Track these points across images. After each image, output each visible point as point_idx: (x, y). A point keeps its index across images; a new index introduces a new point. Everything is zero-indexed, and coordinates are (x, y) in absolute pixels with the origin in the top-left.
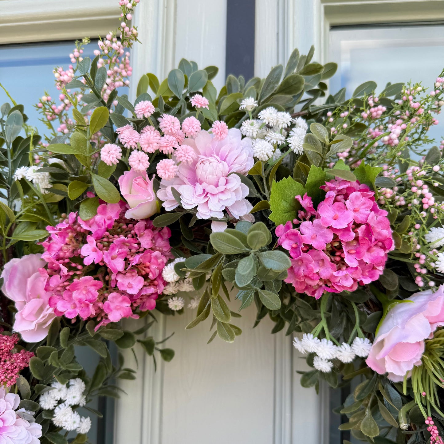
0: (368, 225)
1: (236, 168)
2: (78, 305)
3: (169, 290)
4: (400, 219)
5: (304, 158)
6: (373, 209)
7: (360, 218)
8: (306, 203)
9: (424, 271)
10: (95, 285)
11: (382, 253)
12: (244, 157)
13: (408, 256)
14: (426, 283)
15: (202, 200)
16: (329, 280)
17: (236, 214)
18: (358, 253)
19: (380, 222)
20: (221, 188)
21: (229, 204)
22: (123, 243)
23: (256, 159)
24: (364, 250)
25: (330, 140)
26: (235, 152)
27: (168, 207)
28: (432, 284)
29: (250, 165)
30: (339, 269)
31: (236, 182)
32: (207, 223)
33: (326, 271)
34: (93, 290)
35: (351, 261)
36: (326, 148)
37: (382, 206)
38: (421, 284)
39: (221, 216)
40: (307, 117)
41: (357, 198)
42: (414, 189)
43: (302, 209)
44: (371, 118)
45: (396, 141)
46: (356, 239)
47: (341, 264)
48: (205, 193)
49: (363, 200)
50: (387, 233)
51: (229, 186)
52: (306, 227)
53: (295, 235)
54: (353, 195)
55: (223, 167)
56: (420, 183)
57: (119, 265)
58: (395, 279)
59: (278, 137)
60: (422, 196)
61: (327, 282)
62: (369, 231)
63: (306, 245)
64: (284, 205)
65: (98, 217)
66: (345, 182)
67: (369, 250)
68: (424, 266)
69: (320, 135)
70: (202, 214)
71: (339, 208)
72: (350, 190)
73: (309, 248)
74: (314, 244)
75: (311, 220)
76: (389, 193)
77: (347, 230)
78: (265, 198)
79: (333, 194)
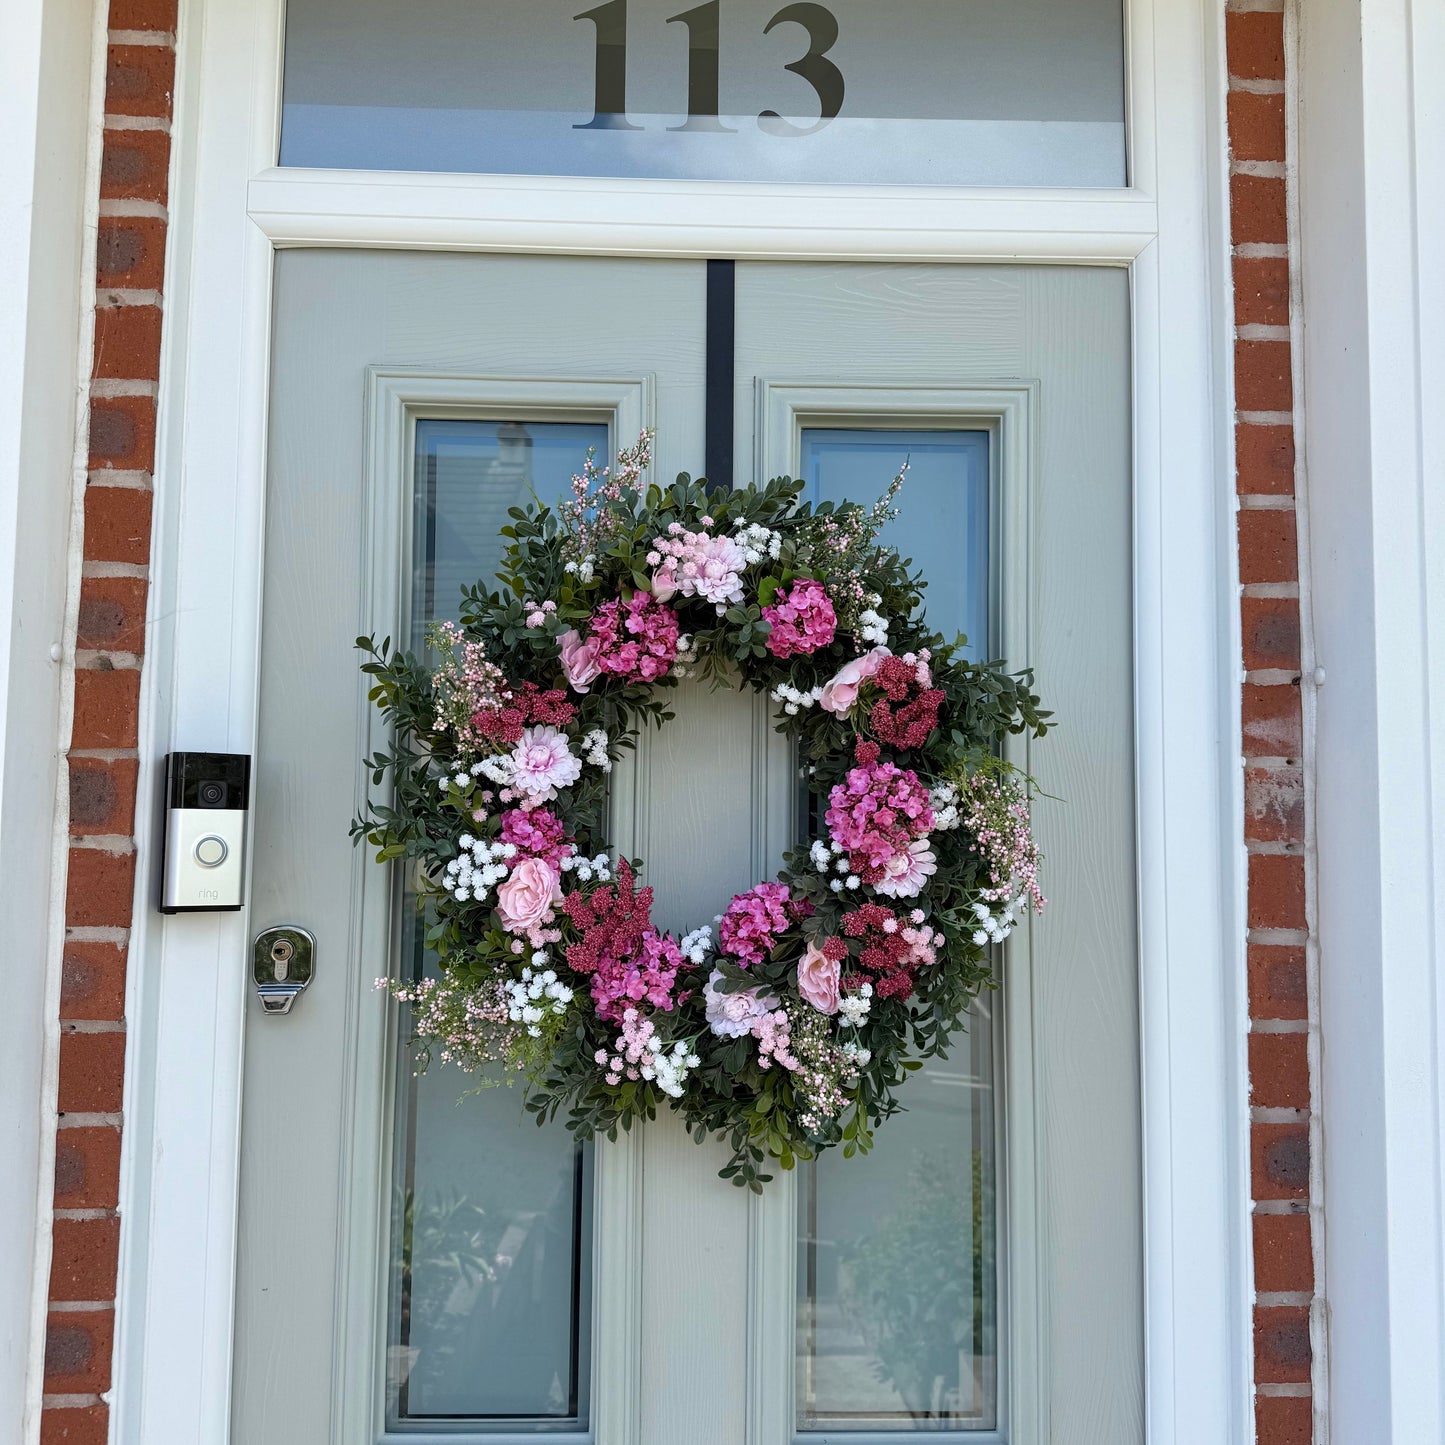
0: (819, 608)
1: (733, 568)
2: (621, 663)
3: (678, 658)
4: (842, 606)
5: (779, 562)
6: (823, 598)
7: (815, 603)
8: (781, 593)
9: (859, 642)
10: (636, 648)
11: (829, 627)
12: (739, 560)
13: (846, 632)
14: (861, 651)
15: (710, 590)
16: (795, 644)
17: (733, 600)
18: (813, 626)
19: (827, 606)
20: (723, 581)
21: (729, 593)
22: (654, 620)
23: (748, 563)
24: (817, 624)
25: (797, 550)
26: (732, 557)
27: (687, 594)
28: (865, 650)
29: (743, 567)
30: (802, 636)
31: (734, 578)
32: (713, 606)
33: (793, 638)
34: (634, 651)
35: (809, 631)
36: (794, 557)
37: (829, 596)
38: (858, 651)
39: (724, 601)
40: (779, 528)
41: (813, 590)
42: (851, 585)
43: (777, 596)
44: (827, 531)
45: (844, 551)
46: (812, 616)
47: (803, 633)
48: (713, 586)
49: (816, 592)
50: (830, 613)
51: (728, 580)
52: (781, 609)
53: (774, 613)
54: (810, 589)
55: (725, 568)
56: (855, 581)
57: (651, 634)
58: (840, 648)
59: (762, 547)
60: (856, 590)
61: (794, 645)
62: (820, 612)
63: (781, 621)
64: (767, 594)
65: (634, 601)
66: (806, 580)
67: (820, 625)
68: (858, 638)
69: (790, 548)
70: (712, 599)
71: (801, 597)
72: (808, 585)
73: (783, 622)
74: (786, 619)
75: (784, 604)
76: (835, 587)
77: (806, 610)
78: (753, 589)
79: (798, 587)
